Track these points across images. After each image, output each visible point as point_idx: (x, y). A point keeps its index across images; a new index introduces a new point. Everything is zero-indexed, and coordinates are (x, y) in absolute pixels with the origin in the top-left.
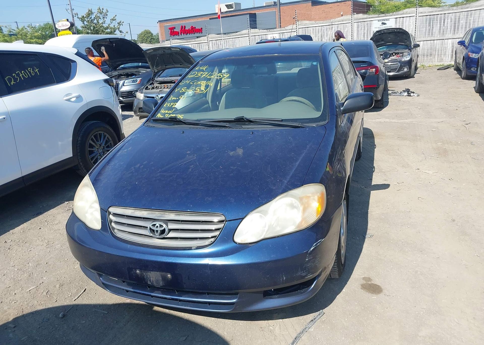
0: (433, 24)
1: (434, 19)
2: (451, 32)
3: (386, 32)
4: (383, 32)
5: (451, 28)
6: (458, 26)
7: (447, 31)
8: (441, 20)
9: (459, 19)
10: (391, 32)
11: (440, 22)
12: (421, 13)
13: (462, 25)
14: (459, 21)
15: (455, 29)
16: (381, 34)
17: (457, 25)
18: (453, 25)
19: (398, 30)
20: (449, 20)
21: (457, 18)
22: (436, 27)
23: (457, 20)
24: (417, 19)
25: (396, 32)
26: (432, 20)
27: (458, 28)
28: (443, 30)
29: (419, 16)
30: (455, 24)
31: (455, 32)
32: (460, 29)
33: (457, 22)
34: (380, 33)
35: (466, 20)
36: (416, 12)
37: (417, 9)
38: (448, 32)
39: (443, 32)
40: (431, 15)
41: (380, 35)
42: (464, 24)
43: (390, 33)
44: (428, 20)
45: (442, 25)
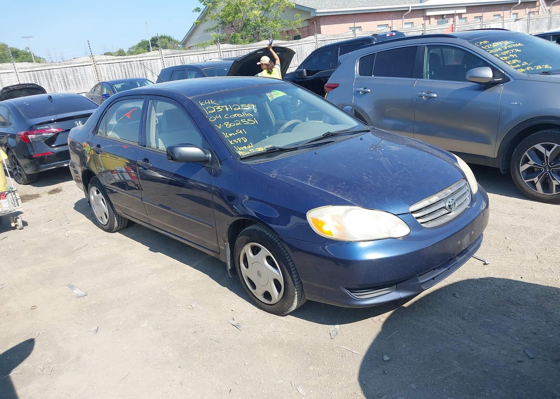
0: (40, 81)
1: (39, 75)
2: (62, 88)
3: (16, 89)
4: (12, 89)
5: (61, 84)
6: (68, 81)
7: (58, 87)
8: (46, 76)
9: (66, 74)
10: (22, 88)
11: (47, 79)
12: (21, 68)
13: (72, 81)
14: (67, 77)
15: (65, 85)
16: (10, 91)
17: (66, 80)
18: (62, 81)
19: (31, 86)
20: (56, 76)
21: (64, 74)
22: (44, 83)
23: (65, 76)
24: (18, 75)
25: (28, 88)
26: (36, 76)
27: (69, 84)
28: (53, 86)
29: (20, 72)
30: (64, 79)
31: (66, 88)
32: (71, 85)
33: (65, 78)
34: (8, 90)
35: (74, 76)
36: (15, 67)
37: (14, 65)
38: (59, 89)
39: (54, 88)
40: (33, 71)
41: (8, 92)
42: (73, 79)
43: (21, 90)
44: (32, 76)
45: (50, 82)
